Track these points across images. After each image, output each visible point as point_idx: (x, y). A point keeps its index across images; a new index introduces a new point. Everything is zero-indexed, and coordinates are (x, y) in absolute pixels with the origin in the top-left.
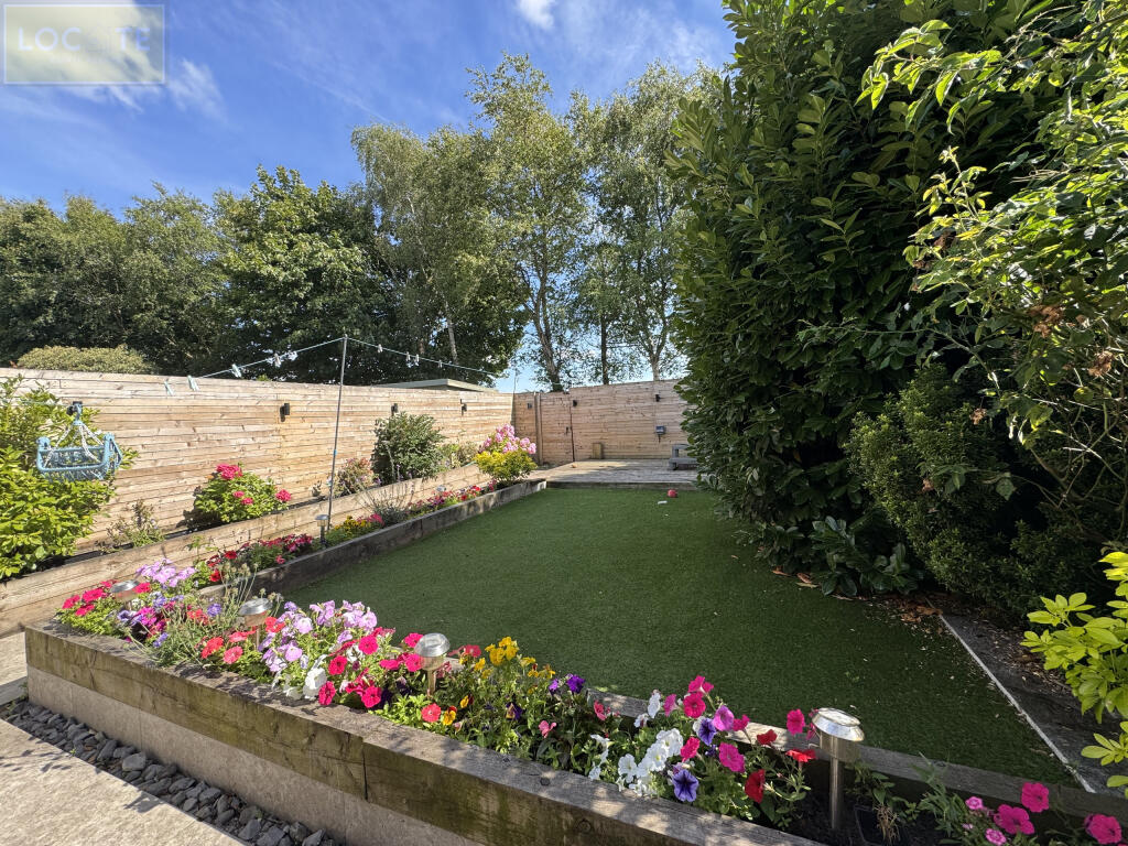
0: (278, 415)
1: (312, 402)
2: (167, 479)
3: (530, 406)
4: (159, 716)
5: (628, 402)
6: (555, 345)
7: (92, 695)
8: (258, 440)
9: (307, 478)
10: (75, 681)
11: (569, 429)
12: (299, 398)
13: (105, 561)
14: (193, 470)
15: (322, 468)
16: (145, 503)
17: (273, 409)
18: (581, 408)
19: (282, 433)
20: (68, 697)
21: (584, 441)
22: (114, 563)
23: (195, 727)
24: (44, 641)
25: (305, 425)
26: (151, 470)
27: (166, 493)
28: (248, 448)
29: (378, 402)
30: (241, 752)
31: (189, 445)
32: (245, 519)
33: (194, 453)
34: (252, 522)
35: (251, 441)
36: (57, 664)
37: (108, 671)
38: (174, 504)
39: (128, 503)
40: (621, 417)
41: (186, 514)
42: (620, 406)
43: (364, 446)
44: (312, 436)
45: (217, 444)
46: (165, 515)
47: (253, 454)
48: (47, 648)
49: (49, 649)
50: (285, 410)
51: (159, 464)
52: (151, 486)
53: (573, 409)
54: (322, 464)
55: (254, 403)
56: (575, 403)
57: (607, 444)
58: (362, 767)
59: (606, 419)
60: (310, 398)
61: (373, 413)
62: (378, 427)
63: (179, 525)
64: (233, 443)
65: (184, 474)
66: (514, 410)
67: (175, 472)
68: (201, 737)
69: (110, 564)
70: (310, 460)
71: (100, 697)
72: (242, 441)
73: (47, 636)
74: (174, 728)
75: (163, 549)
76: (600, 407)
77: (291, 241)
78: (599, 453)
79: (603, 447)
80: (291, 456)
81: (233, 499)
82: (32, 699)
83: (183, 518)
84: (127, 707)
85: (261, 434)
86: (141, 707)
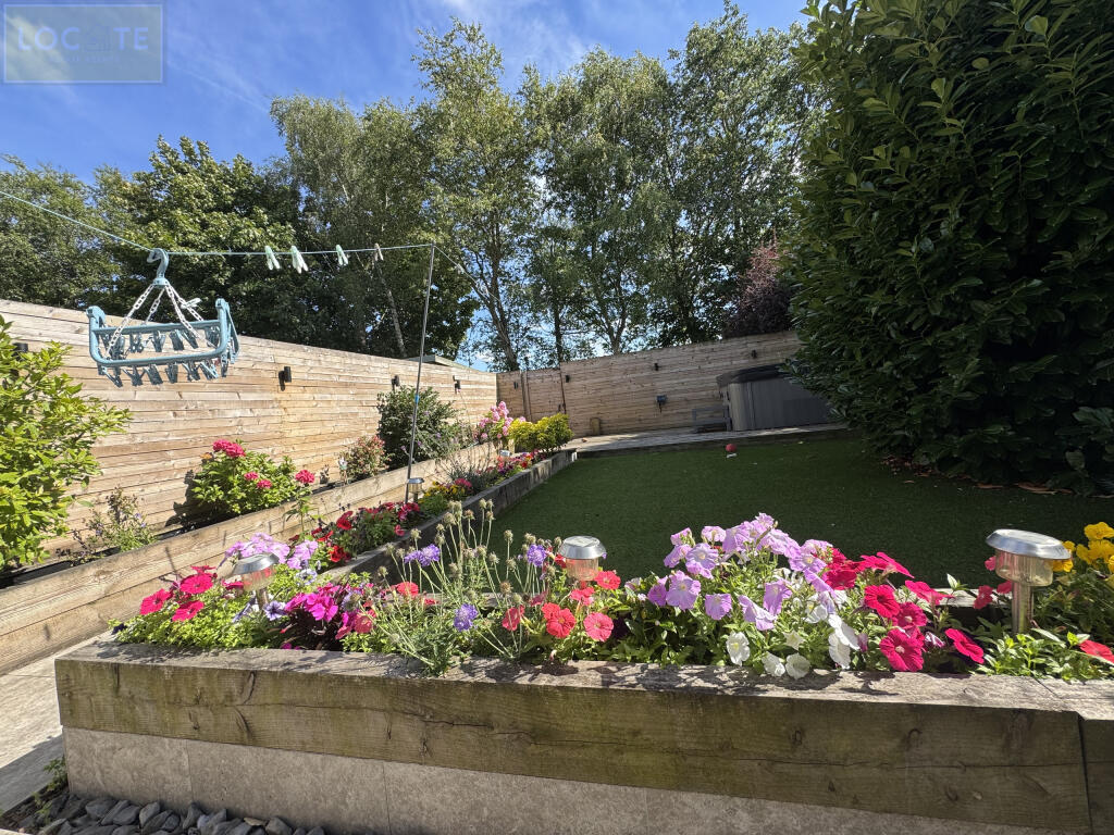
0: (277, 381)
1: (311, 368)
2: (149, 461)
3: (516, 386)
4: (444, 764)
5: (625, 373)
7: (247, 756)
8: (257, 412)
9: (313, 461)
10: (197, 733)
11: (562, 406)
12: (299, 362)
13: (91, 571)
14: (182, 449)
15: (328, 449)
16: (123, 494)
17: (272, 375)
18: (575, 383)
19: (284, 404)
20: (179, 770)
21: (579, 418)
22: (103, 572)
23: (547, 769)
24: (108, 675)
25: (307, 396)
26: (126, 448)
27: (151, 479)
28: (246, 422)
29: (379, 372)
30: (687, 797)
31: (175, 415)
32: (263, 508)
33: (181, 426)
34: (272, 510)
35: (249, 414)
36: (148, 714)
37: (291, 704)
38: (161, 496)
39: (100, 493)
40: (618, 389)
41: (177, 507)
42: (617, 377)
43: (369, 424)
44: (315, 410)
45: (210, 415)
46: (151, 509)
47: (254, 430)
48: (117, 689)
49: (124, 689)
50: (285, 376)
51: (139, 440)
52: (128, 469)
53: (565, 384)
54: (328, 445)
55: (249, 365)
56: (568, 379)
57: (605, 418)
58: (1078, 770)
59: (603, 392)
60: (309, 363)
61: (373, 386)
62: (381, 403)
63: (169, 523)
64: (230, 414)
65: (171, 454)
66: (498, 390)
67: (157, 451)
68: (565, 787)
69: (97, 575)
70: (315, 439)
71: (271, 753)
72: (238, 413)
73: (116, 668)
74: (485, 781)
75: (167, 550)
76: (595, 380)
77: (203, 221)
78: (597, 427)
79: (601, 422)
80: (295, 433)
81: (244, 484)
82: (76, 785)
83: (174, 513)
84: (347, 762)
85: (258, 404)
86: (386, 755)
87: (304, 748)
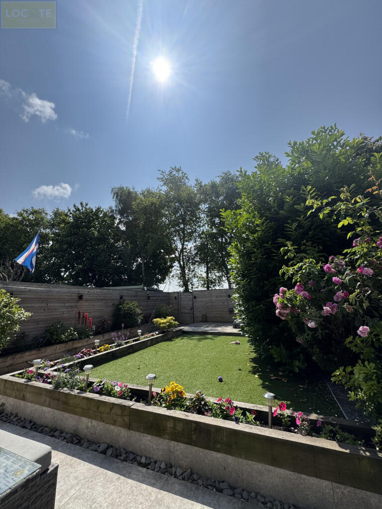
0: (78, 299)
1: (91, 294)
3: (176, 298)
4: (51, 408)
5: (217, 297)
6: (187, 271)
8: (69, 309)
11: (192, 308)
12: (86, 293)
14: (44, 321)
17: (76, 297)
18: (197, 300)
19: (78, 307)
20: (10, 404)
21: (198, 314)
23: (64, 410)
28: (65, 313)
31: (44, 311)
33: (45, 314)
35: (66, 310)
36: (8, 391)
37: (31, 392)
40: (214, 304)
42: (214, 299)
48: (5, 385)
50: (81, 298)
53: (194, 300)
55: (70, 295)
56: (195, 297)
57: (208, 315)
58: (129, 417)
59: (208, 304)
61: (113, 299)
64: (60, 310)
66: (169, 299)
68: (67, 414)
71: (26, 403)
72: (63, 310)
74: (57, 412)
76: (205, 299)
78: (205, 319)
79: (206, 317)
84: (37, 406)
85: (70, 307)
87: (32, 402)
